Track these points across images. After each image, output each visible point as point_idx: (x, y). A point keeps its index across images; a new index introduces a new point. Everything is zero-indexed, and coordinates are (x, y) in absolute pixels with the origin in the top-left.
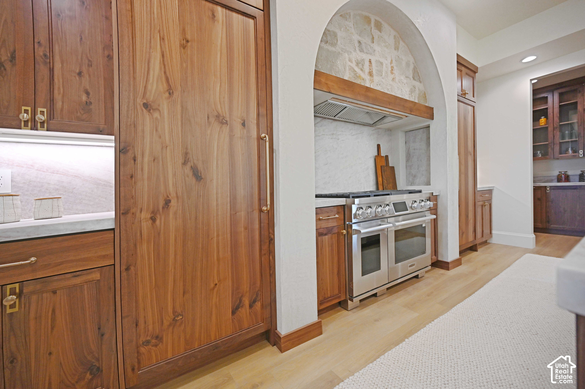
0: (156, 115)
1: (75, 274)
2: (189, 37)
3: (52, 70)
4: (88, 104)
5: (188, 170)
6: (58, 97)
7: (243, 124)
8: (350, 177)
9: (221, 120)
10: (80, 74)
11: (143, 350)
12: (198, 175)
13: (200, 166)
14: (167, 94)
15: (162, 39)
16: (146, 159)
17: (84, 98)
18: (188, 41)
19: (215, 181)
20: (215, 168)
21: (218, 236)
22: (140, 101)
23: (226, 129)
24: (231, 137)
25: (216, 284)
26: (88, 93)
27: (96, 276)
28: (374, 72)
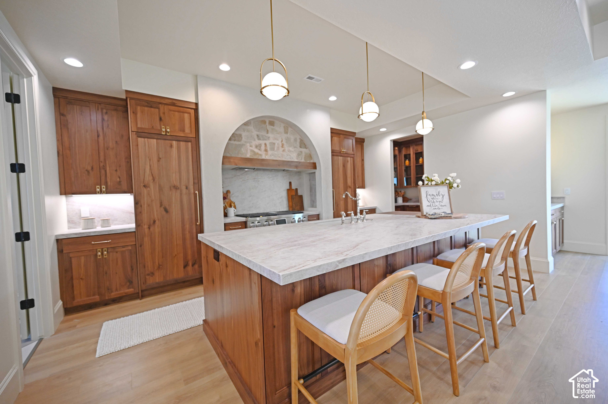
0: (149, 189)
1: (123, 247)
2: (161, 157)
3: (106, 171)
4: (120, 182)
5: (162, 209)
6: (108, 180)
7: (187, 188)
8: (268, 203)
9: (176, 188)
10: (116, 170)
11: (147, 277)
12: (166, 211)
13: (167, 207)
14: (152, 181)
15: (150, 160)
16: (145, 206)
17: (118, 180)
18: (160, 159)
19: (174, 213)
20: (174, 207)
21: (176, 235)
22: (142, 185)
23: (179, 191)
24: (181, 194)
25: (176, 255)
26: (119, 178)
27: (130, 248)
28: (268, 149)
